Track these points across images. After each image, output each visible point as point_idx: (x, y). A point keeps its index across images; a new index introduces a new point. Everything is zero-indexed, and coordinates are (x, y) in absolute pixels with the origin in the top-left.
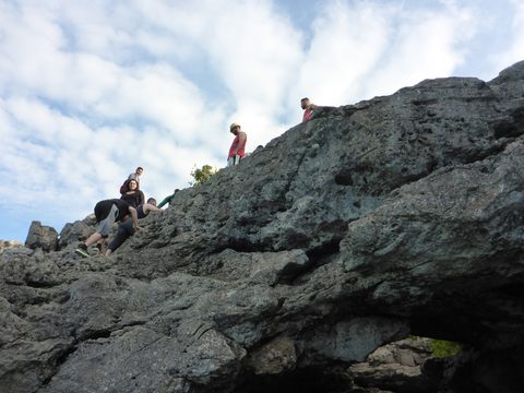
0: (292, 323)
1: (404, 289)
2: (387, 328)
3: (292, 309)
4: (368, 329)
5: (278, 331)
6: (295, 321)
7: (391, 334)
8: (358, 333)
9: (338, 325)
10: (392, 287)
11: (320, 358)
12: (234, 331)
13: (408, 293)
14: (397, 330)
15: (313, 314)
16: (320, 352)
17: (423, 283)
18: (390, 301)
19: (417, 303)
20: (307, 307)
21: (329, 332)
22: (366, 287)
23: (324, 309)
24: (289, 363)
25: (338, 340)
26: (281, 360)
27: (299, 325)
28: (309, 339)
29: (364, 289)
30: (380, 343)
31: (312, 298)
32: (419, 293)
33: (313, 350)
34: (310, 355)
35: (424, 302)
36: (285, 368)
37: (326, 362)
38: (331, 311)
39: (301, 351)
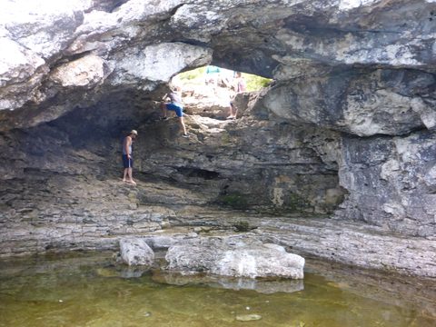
0: (101, 43)
1: (201, 13)
2: (190, 53)
3: (99, 29)
4: (173, 54)
5: (86, 49)
6: (104, 41)
7: (193, 59)
8: (165, 57)
9: (147, 48)
10: (192, 10)
11: (131, 78)
12: (29, 41)
13: (205, 17)
14: (199, 56)
15: (121, 35)
16: (130, 72)
17: (218, 8)
18: (189, 24)
19: (214, 28)
20: (115, 28)
21: (138, 55)
22: (167, 9)
23: (132, 32)
24: (95, 77)
25: (146, 62)
26: (87, 75)
27: (109, 45)
28: (119, 60)
29: (166, 12)
30: (183, 66)
31: (120, 20)
32: (215, 18)
33: (124, 71)
34: (121, 75)
35: (220, 28)
36: (91, 81)
37: (135, 82)
38: (139, 34)
39: (112, 70)
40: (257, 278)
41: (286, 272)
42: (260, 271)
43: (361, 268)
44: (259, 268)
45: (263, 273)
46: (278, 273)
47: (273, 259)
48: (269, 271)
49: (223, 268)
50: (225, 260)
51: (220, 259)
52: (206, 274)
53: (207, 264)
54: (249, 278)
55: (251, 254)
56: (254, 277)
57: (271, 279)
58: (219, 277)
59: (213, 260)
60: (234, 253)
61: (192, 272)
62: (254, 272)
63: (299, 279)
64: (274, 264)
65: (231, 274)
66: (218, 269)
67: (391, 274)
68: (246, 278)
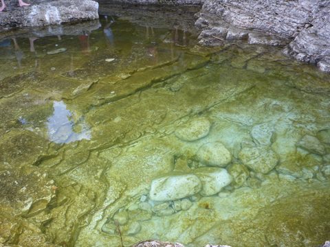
40: (63, 23)
41: (85, 15)
42: (64, 18)
43: (143, 5)
44: (62, 15)
45: (66, 18)
46: (79, 17)
47: (72, 6)
48: (71, 16)
49: (33, 21)
50: (32, 13)
51: (28, 14)
52: (19, 28)
53: (18, 20)
54: (56, 24)
55: (54, 5)
56: (59, 23)
57: (74, 22)
58: (31, 28)
59: (21, 15)
60: (39, 6)
61: (7, 29)
62: (59, 19)
63: (96, 19)
64: (74, 10)
65: (41, 24)
66: (29, 22)
67: (162, 6)
68: (54, 25)
